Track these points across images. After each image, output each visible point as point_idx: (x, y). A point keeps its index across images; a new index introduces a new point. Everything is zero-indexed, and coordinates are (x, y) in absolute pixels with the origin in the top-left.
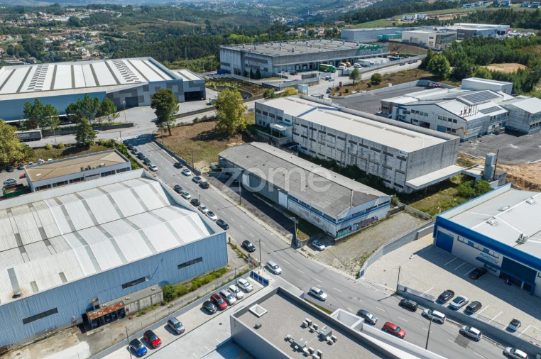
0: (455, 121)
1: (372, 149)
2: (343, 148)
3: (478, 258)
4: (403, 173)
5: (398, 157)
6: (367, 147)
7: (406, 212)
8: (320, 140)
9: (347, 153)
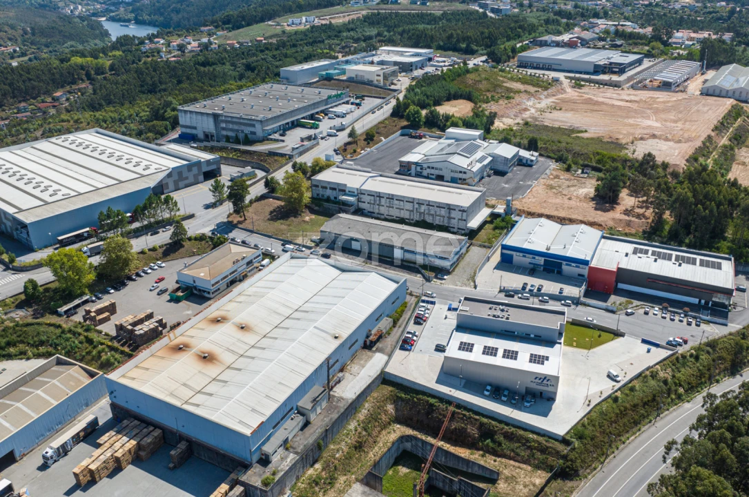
0: (465, 173)
1: (437, 207)
2: (412, 209)
3: (530, 263)
4: (465, 220)
5: (460, 211)
6: (433, 206)
7: (474, 245)
8: (388, 205)
9: (415, 212)
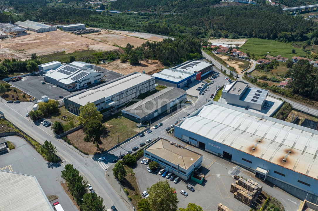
0: (100, 75)
4: (154, 84)
5: (153, 80)
